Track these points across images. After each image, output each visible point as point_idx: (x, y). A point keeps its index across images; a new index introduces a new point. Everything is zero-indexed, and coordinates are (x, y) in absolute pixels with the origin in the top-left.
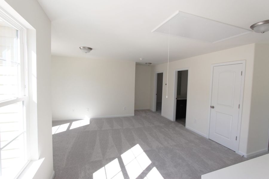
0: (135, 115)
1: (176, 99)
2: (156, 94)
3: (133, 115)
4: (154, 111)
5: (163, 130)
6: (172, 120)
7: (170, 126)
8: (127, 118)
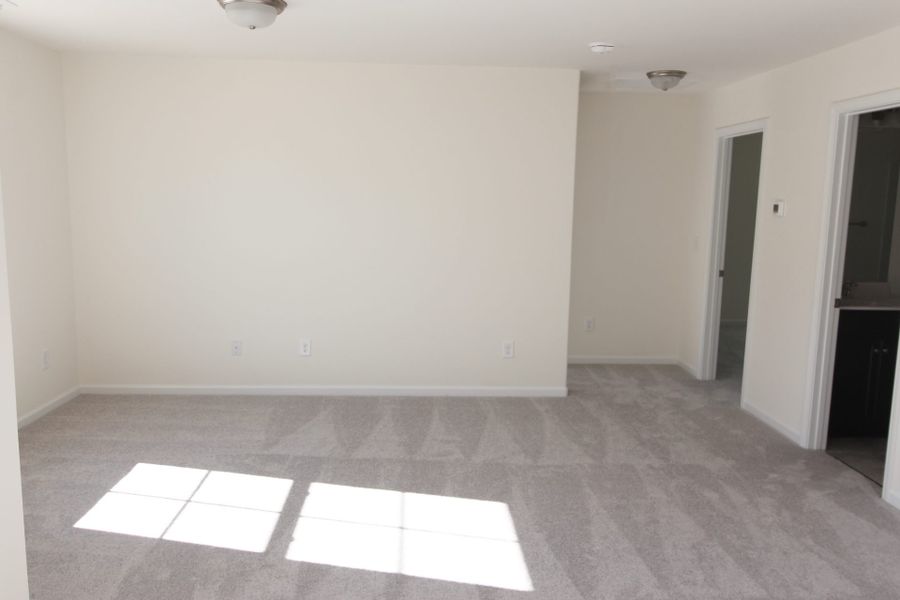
0: (570, 392)
1: (838, 303)
2: (722, 274)
3: (560, 390)
4: (699, 376)
5: (713, 496)
6: (803, 443)
7: (772, 476)
8: (519, 410)
